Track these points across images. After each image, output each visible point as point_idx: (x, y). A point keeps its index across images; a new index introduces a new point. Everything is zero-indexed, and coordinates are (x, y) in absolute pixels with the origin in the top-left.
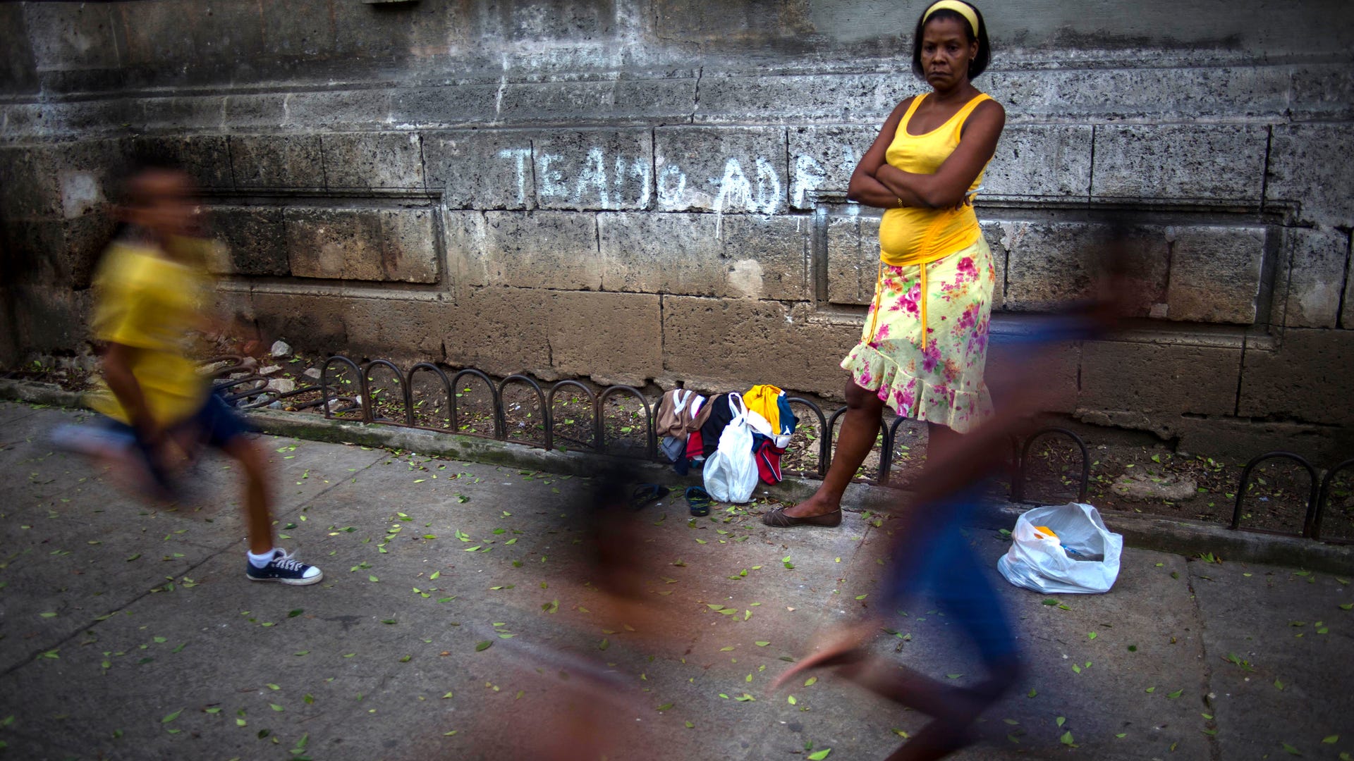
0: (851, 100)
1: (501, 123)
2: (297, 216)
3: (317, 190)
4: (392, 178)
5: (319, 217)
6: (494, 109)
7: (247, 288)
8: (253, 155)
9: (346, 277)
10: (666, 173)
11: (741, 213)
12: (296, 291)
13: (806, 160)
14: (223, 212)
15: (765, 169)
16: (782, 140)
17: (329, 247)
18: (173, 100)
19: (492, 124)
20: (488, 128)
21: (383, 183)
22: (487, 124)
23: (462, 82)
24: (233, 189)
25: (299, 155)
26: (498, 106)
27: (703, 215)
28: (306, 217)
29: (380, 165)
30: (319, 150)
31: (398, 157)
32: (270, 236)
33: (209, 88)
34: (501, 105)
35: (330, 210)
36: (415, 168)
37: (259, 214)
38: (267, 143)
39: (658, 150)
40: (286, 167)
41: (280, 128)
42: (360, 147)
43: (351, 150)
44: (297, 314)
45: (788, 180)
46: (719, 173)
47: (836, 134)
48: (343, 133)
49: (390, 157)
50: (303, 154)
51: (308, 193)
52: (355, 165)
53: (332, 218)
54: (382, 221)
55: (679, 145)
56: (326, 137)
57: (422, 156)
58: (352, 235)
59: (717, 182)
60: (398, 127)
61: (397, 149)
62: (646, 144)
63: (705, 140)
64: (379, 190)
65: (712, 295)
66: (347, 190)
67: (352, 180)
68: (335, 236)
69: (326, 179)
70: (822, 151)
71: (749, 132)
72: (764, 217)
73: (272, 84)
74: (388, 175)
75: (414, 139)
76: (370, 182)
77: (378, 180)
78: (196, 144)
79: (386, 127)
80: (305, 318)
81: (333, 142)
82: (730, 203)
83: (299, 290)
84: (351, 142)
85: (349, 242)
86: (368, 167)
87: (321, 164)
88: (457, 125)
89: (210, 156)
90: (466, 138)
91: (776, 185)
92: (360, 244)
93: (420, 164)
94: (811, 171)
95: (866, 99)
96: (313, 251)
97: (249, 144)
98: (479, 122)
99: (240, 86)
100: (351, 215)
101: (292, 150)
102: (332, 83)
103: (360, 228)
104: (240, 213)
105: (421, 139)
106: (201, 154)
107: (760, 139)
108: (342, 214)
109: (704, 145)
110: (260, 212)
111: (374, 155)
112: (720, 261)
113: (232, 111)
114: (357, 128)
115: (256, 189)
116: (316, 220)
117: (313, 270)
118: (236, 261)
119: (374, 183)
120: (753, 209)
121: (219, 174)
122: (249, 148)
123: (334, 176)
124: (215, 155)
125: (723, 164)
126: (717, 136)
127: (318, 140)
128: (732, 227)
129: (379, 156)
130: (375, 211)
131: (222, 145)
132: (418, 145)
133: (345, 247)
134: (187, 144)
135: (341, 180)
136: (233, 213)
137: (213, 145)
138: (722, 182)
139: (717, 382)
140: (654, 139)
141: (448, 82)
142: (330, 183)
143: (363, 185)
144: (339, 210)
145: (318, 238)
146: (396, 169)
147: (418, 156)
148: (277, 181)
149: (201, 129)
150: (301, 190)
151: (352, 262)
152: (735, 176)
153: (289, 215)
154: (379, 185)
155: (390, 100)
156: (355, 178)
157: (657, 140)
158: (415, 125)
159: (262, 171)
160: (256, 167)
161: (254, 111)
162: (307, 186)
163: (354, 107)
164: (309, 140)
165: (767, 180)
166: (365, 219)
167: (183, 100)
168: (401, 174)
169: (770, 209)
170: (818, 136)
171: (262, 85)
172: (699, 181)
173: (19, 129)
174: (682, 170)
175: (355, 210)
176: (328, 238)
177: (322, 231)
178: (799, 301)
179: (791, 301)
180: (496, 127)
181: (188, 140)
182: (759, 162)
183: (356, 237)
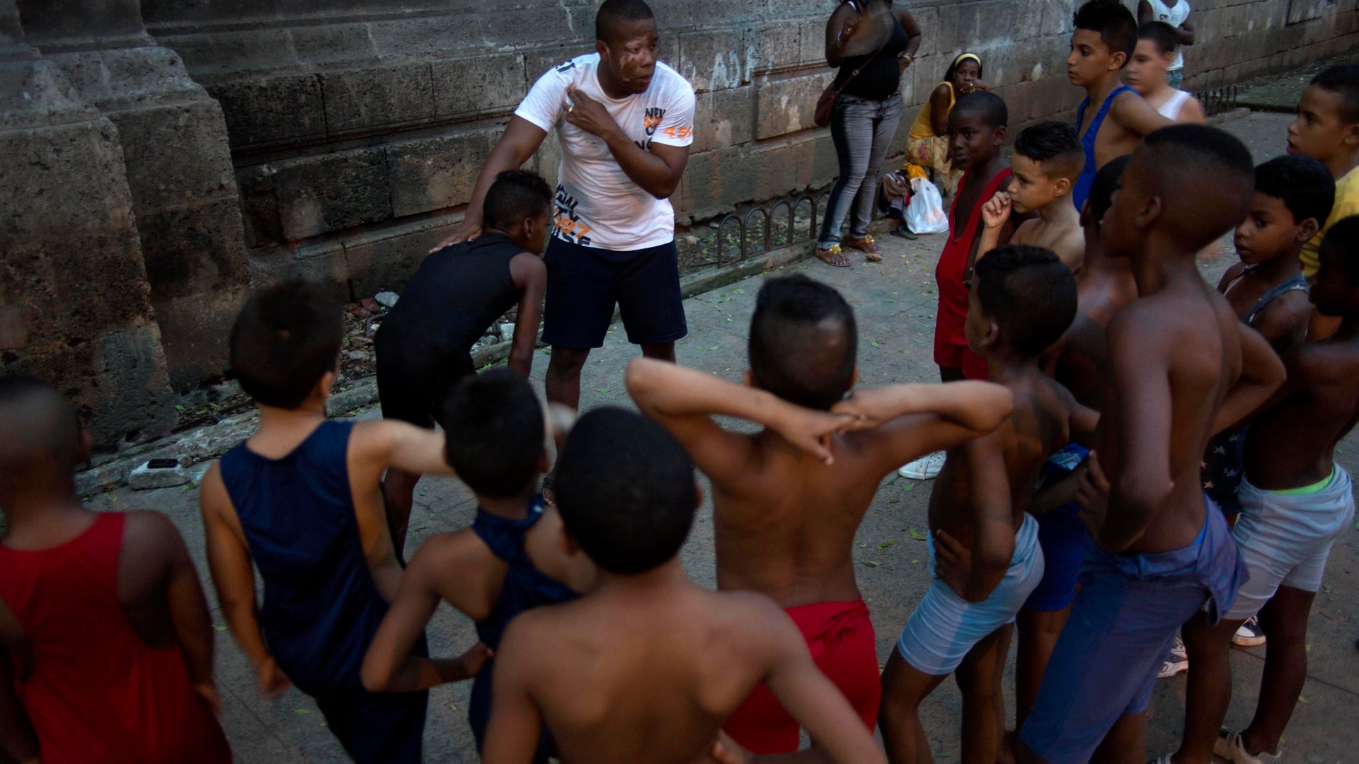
0: (759, 9)
1: (582, 39)
2: (403, 151)
3: (426, 120)
4: (500, 98)
5: (426, 149)
6: (568, 28)
7: (338, 247)
8: (353, 93)
9: (453, 204)
10: (686, 67)
11: (721, 89)
12: (398, 233)
13: (751, 50)
14: (311, 165)
15: (734, 58)
16: (741, 38)
17: (439, 177)
18: (209, 37)
19: (575, 41)
20: (572, 44)
21: (491, 103)
22: (571, 41)
23: (530, 6)
24: (324, 136)
25: (408, 87)
26: (570, 25)
27: (704, 94)
28: (414, 151)
29: (489, 87)
30: (429, 80)
31: (505, 78)
32: (371, 180)
33: (246, 20)
34: (573, 25)
35: (438, 139)
36: (520, 86)
37: (358, 158)
38: (370, 77)
39: (682, 51)
40: (393, 101)
41: (379, 60)
42: (471, 71)
43: (462, 76)
44: (399, 257)
45: (743, 63)
46: (712, 64)
47: (764, 31)
48: (452, 59)
49: (499, 78)
50: (412, 86)
51: (416, 125)
52: (465, 90)
53: (440, 147)
54: (490, 141)
55: (693, 46)
56: (436, 64)
57: (525, 75)
58: (460, 160)
59: (711, 70)
60: (500, 49)
61: (505, 70)
62: (675, 47)
63: (706, 41)
64: (488, 111)
65: (707, 150)
66: (456, 116)
67: (462, 105)
68: (443, 164)
69: (436, 108)
70: (757, 43)
71: (727, 33)
72: (732, 90)
73: (334, 13)
74: (496, 95)
75: (520, 59)
76: (479, 105)
77: (487, 101)
78: (275, 88)
79: (489, 50)
80: (410, 258)
81: (445, 69)
82: (717, 83)
83: (400, 231)
84: (462, 68)
85: (458, 166)
86: (478, 90)
87: (431, 93)
88: (548, 44)
89: (296, 100)
90: (562, 54)
91: (738, 68)
92: (468, 168)
93: (524, 82)
94: (754, 57)
95: (765, 8)
96: (418, 183)
97: (348, 81)
98: (566, 40)
99: (292, 17)
100: (460, 141)
101: (400, 82)
102: (408, 11)
103: (468, 151)
104: (333, 162)
105: (525, 58)
106: (282, 100)
107: (732, 38)
108: (451, 141)
109: (706, 45)
110: (360, 155)
111: (484, 78)
112: (711, 124)
113: (303, 46)
114: (462, 53)
115: (354, 131)
116: (422, 153)
117: (419, 205)
118: (327, 219)
119: (483, 106)
120: (727, 86)
121: (307, 121)
122: (349, 86)
123: (444, 104)
124: (303, 98)
125: (714, 57)
126: (711, 38)
127: (429, 67)
128: (717, 100)
129: (488, 79)
130: (483, 132)
131: (313, 85)
132: (523, 64)
133: (453, 174)
134: (262, 89)
135: (451, 107)
136: (326, 164)
137: (300, 86)
138: (714, 69)
139: (710, 210)
140: (680, 43)
141: (518, 7)
142: (440, 112)
143: (473, 108)
144: (447, 138)
145: (425, 171)
146: (504, 88)
147: (522, 74)
148: (380, 118)
149: (275, 69)
150: (409, 123)
151: (459, 187)
152: (720, 64)
153: (394, 153)
154: (487, 107)
155: (480, 24)
156: (465, 103)
157: (682, 44)
158: (515, 46)
159: (363, 110)
160: (356, 105)
161: (333, 44)
162: (416, 118)
163: (446, 34)
164: (419, 70)
165: (734, 65)
166: (473, 142)
167: (226, 37)
168: (508, 93)
169: (735, 85)
170: (757, 33)
171: (322, 15)
172: (703, 71)
173: (140, 84)
174: (694, 64)
175: (463, 135)
176: (437, 168)
177: (430, 163)
178: (746, 142)
179: (742, 144)
180: (578, 43)
181: (264, 84)
182: (731, 53)
183: (464, 161)
